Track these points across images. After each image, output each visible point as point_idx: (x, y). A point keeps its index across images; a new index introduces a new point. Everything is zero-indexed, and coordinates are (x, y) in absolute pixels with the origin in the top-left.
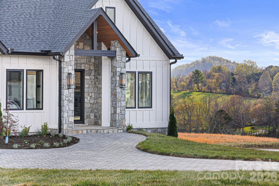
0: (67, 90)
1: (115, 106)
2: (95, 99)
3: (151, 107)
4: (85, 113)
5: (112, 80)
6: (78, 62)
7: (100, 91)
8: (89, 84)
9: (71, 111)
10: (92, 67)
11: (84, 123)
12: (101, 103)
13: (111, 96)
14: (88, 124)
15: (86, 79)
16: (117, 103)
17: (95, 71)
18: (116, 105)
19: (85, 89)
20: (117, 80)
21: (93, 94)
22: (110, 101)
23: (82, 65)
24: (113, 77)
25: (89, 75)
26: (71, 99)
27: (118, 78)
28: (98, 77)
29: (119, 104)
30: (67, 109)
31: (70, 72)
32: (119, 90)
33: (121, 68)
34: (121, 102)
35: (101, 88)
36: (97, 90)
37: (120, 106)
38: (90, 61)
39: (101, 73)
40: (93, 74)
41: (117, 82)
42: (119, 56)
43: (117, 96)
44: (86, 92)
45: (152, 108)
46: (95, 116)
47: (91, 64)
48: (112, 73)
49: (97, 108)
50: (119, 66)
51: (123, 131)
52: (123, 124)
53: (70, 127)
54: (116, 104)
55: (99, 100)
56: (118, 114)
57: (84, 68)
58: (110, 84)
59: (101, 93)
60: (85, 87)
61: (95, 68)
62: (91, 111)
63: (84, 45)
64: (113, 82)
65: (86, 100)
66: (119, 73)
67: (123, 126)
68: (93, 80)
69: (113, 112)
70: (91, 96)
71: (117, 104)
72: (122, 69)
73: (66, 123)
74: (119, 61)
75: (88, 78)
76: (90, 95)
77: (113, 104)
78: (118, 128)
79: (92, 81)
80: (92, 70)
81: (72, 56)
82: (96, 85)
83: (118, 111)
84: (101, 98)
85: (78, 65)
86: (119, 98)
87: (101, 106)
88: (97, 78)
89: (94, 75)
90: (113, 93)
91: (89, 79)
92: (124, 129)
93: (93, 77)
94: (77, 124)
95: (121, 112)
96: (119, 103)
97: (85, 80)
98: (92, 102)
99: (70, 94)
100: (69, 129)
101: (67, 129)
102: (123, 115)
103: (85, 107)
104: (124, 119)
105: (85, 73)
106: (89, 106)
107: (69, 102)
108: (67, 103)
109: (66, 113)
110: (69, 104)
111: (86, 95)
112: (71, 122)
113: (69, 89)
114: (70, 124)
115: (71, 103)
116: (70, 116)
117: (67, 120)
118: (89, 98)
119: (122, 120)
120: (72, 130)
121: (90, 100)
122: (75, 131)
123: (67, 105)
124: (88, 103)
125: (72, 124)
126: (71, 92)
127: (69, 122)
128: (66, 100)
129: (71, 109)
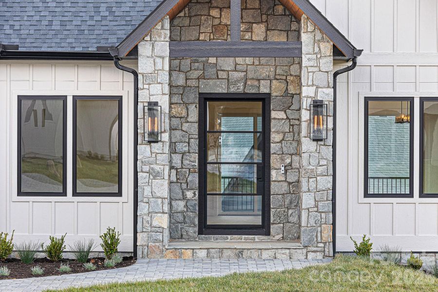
0: (148, 148)
4: (271, 206)
6: (250, 75)
8: (284, 133)
9: (160, 201)
10: (294, 86)
11: (268, 233)
14: (281, 235)
15: (275, 119)
16: (304, 180)
19: (272, 145)
20: (304, 119)
23: (262, 82)
25: (286, 108)
26: (157, 168)
27: (305, 115)
29: (308, 184)
30: (145, 194)
31: (153, 99)
32: (307, 145)
33: (318, 87)
34: (318, 178)
37: (312, 188)
38: (287, 72)
40: (296, 105)
42: (308, 56)
44: (275, 153)
47: (292, 78)
50: (310, 83)
51: (324, 257)
52: (321, 238)
53: (156, 241)
56: (308, 209)
57: (267, 91)
60: (272, 139)
62: (291, 203)
63: (267, 29)
65: (274, 173)
66: (309, 100)
67: (325, 243)
68: (297, 122)
70: (290, 165)
71: (304, 184)
72: (320, 90)
73: (144, 230)
74: (310, 69)
75: (281, 117)
76: (288, 161)
78: (306, 247)
79: (293, 125)
80: (292, 95)
81: (163, 58)
83: (308, 201)
85: (249, 83)
86: (311, 167)
91: (283, 119)
92: (326, 250)
93: (297, 114)
94: (246, 236)
95: (317, 207)
96: (311, 180)
97: (273, 123)
99: (156, 155)
100: (154, 246)
101: (148, 246)
102: (323, 212)
103: (272, 193)
104: (325, 224)
105: (272, 104)
106: (283, 189)
107: (151, 177)
108: (147, 180)
109: (145, 204)
110: (153, 180)
111: (274, 160)
112: (159, 227)
113: (152, 144)
114: (156, 232)
115: (159, 178)
116: (156, 213)
117: (148, 222)
118: (283, 168)
119: (320, 226)
120: (164, 248)
121: (288, 173)
122: (172, 252)
123: (147, 184)
124: (282, 181)
125: (162, 232)
126: (157, 152)
127: (153, 229)
128: (142, 171)
129: (158, 195)
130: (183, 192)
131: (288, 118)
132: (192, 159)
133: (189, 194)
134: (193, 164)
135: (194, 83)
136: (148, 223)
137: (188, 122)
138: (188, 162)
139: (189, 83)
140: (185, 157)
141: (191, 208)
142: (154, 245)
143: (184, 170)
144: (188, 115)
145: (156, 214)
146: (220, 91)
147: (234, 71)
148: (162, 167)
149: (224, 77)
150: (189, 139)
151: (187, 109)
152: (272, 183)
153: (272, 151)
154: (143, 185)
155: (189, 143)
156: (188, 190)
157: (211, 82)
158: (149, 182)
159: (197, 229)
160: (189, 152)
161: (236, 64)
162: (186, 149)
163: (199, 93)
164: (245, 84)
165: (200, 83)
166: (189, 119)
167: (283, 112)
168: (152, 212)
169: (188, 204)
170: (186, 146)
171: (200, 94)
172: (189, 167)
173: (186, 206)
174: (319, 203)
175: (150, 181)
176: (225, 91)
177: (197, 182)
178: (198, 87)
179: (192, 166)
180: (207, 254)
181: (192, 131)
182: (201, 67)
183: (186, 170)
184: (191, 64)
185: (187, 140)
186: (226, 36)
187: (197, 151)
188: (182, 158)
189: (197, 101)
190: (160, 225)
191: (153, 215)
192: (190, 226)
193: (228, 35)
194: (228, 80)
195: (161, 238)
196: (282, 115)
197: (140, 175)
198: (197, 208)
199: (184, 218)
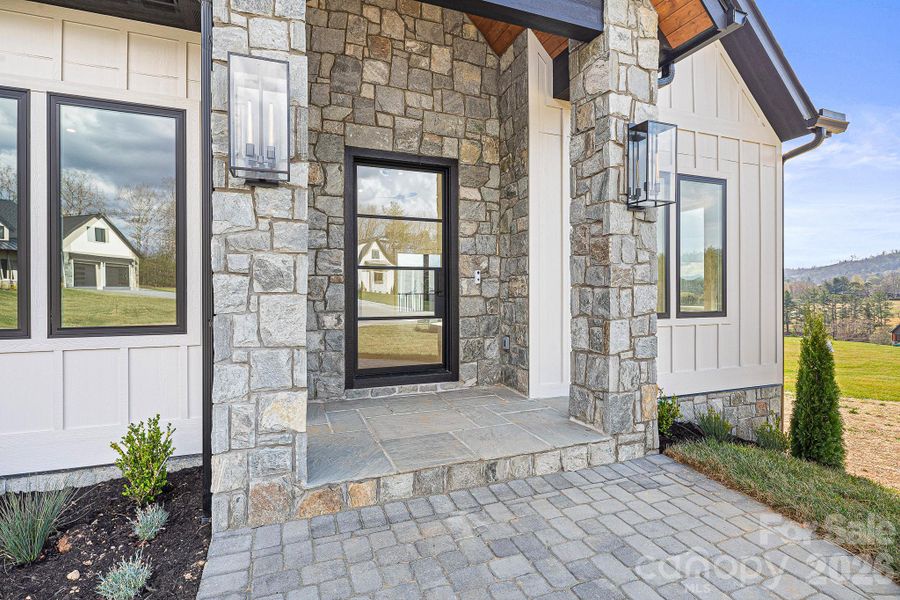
0: (245, 202)
1: (601, 311)
2: (502, 282)
3: (723, 313)
4: (461, 336)
5: (577, 177)
6: (429, 127)
7: (521, 245)
8: (479, 222)
9: (284, 355)
10: (492, 153)
11: (456, 378)
12: (527, 297)
13: (573, 262)
14: (475, 380)
15: (465, 199)
16: (613, 293)
17: (502, 170)
18: (607, 306)
19: (461, 240)
20: (613, 163)
21: (496, 261)
22: (568, 287)
23: (447, 140)
24: (585, 159)
25: (480, 185)
26: (275, 261)
27: (614, 155)
28: (514, 189)
29: (619, 302)
30: (238, 336)
32: (619, 219)
33: (635, 99)
34: (635, 288)
35: (527, 230)
36: (508, 242)
37: (626, 311)
38: (481, 130)
39: (525, 165)
40: (494, 181)
41: (613, 174)
42: (619, 30)
43: (613, 257)
44: (465, 253)
45: (726, 316)
46: (505, 351)
47: (488, 140)
48: (580, 139)
49: (511, 320)
50: (622, 88)
51: (647, 449)
52: (642, 414)
53: (274, 470)
54: (604, 302)
55: (518, 284)
56: (619, 355)
57: (453, 155)
58: (568, 200)
59: (526, 255)
60: (461, 230)
61: (501, 158)
62: (488, 329)
63: (453, 59)
64: (584, 183)
65: (464, 284)
66: (621, 123)
67: (646, 424)
68: (496, 207)
69: (584, 345)
70: (487, 271)
71: (613, 301)
72: (638, 104)
73: (235, 445)
74: (623, 59)
75: (474, 197)
76: (484, 265)
77: (584, 302)
78: (615, 435)
79: (489, 211)
80: (489, 166)
82: (506, 225)
83: (618, 338)
84: (526, 273)
85: (426, 138)
86: (623, 266)
87: (524, 309)
88: (510, 195)
89: (500, 188)
90: (586, 241)
91: (476, 201)
92: (649, 437)
93: (496, 196)
95: (633, 348)
96: (624, 293)
97: (462, 205)
98: (491, 290)
99: (270, 224)
100: (267, 489)
101: (247, 492)
102: (643, 360)
103: (461, 315)
104: (647, 383)
105: (460, 176)
106: (477, 309)
107: (257, 287)
108: (243, 296)
109: (238, 367)
110: (262, 297)
111: (464, 264)
112: (283, 432)
113: (259, 190)
114: (273, 446)
115: (281, 290)
116: (274, 391)
117: (247, 420)
118: (478, 276)
119: (639, 389)
120: (296, 489)
121: (483, 284)
122: (320, 496)
123: (243, 308)
124: (475, 296)
125: (293, 444)
126: (276, 214)
127: (263, 438)
128: (226, 271)
129: (279, 338)
130: (318, 317)
131: (483, 200)
132: (334, 259)
133: (329, 321)
134: (336, 267)
135: (336, 128)
136: (249, 424)
137: (325, 194)
138: (326, 264)
139: (327, 126)
140: (321, 255)
141: (333, 344)
142: (266, 483)
143: (320, 278)
144: (325, 182)
145: (271, 395)
146: (381, 146)
147: (402, 116)
148: (290, 259)
149: (387, 125)
150: (328, 224)
151: (325, 172)
152: (461, 299)
153: (462, 249)
154: (229, 310)
155: (328, 232)
156: (327, 313)
157: (366, 130)
158: (249, 302)
159: (342, 380)
160: (328, 248)
161: (407, 107)
162: (323, 241)
163: (346, 146)
164: (422, 139)
165: (348, 129)
166: (328, 190)
167: (476, 191)
168: (258, 391)
169: (327, 338)
170: (322, 237)
171: (347, 148)
172: (327, 273)
173: (324, 341)
174: (637, 340)
175: (254, 298)
176: (389, 149)
177: (343, 300)
178: (344, 135)
179: (335, 271)
180: (414, 485)
181: (334, 210)
182: (349, 101)
183: (323, 278)
184: (330, 94)
185: (325, 226)
186: (389, 57)
187: (342, 246)
188: (316, 257)
189: (341, 159)
190: (285, 424)
191: (264, 396)
192: (331, 376)
193: (392, 55)
194: (394, 131)
195: (288, 463)
196: (474, 194)
197: (219, 281)
198: (343, 344)
199: (321, 363)
